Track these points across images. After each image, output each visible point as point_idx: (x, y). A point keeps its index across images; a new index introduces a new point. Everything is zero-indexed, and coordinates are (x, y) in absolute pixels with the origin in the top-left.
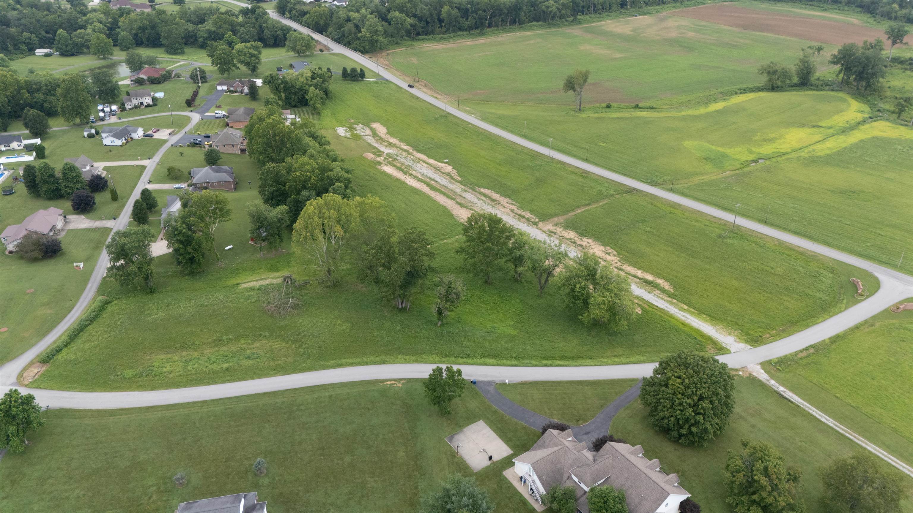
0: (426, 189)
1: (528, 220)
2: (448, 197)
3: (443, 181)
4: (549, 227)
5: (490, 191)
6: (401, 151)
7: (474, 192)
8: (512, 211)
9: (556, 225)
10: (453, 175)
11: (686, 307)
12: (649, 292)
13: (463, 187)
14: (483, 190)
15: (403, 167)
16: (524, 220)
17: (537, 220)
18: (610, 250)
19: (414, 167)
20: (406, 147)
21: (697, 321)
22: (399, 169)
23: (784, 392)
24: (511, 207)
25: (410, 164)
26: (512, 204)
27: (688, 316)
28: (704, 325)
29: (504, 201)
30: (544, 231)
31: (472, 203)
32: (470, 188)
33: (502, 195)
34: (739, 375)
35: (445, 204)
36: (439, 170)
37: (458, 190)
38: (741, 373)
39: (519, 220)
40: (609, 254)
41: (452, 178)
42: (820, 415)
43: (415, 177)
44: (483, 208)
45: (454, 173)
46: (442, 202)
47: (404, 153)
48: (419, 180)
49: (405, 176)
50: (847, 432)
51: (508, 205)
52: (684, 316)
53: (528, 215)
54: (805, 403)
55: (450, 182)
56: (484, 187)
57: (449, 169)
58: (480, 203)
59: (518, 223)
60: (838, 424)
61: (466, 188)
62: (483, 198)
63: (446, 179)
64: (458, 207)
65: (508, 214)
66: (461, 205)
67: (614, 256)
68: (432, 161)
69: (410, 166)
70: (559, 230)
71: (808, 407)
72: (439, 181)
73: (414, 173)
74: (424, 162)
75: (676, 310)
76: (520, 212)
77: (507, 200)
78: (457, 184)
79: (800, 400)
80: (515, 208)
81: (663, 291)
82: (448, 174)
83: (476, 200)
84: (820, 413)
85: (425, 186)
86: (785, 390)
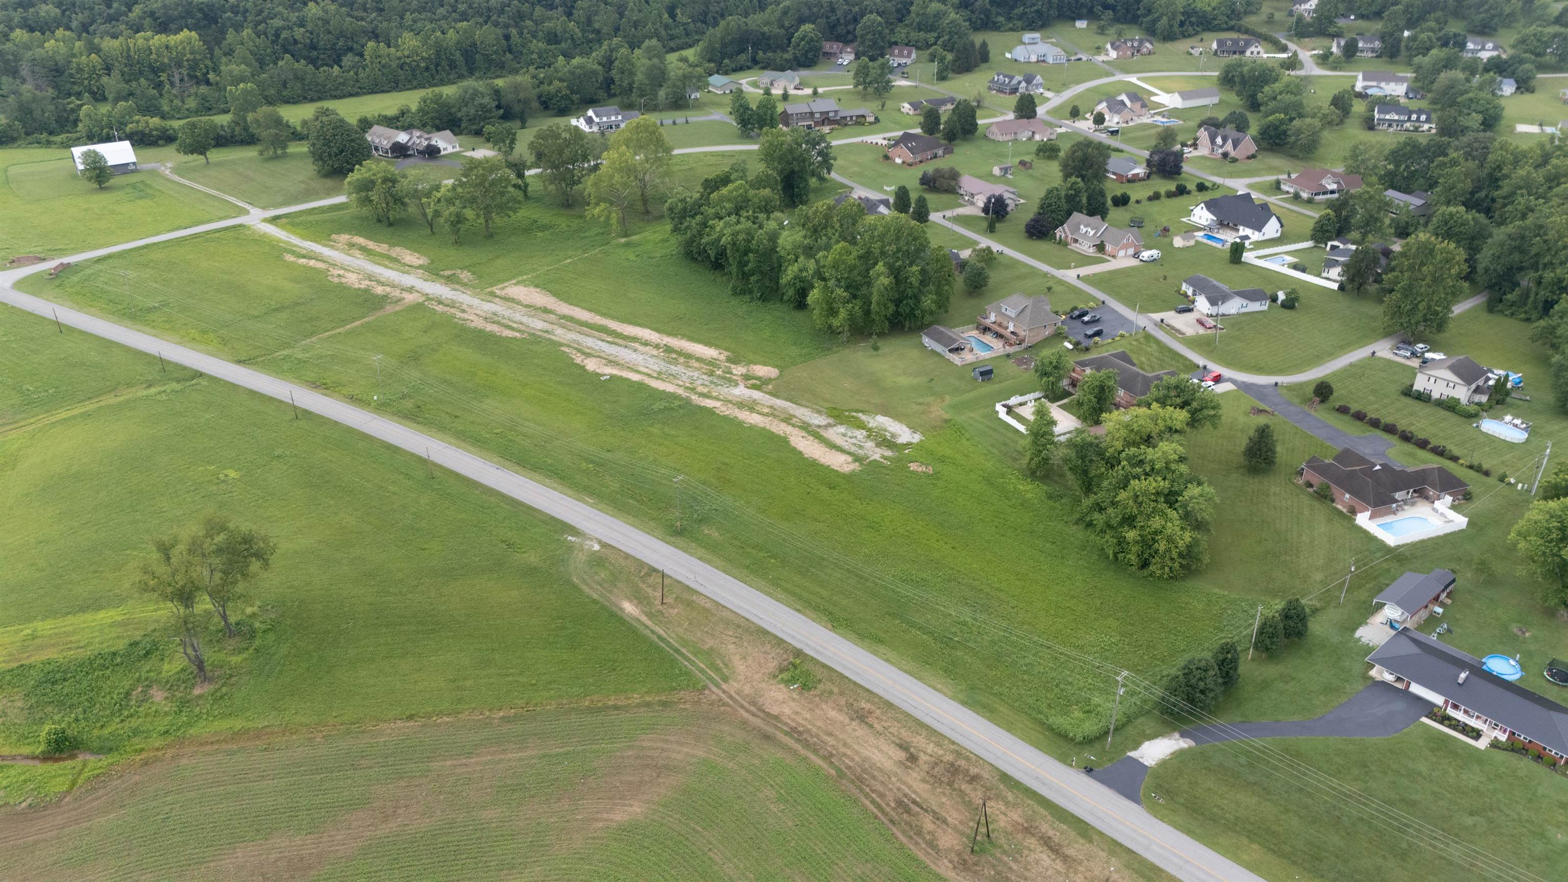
1: (440, 302)
2: (571, 319)
3: (591, 342)
4: (410, 298)
5: (504, 335)
6: (714, 394)
7: (532, 331)
8: (464, 311)
9: (399, 300)
10: (579, 354)
12: (312, 251)
13: (553, 338)
14: (518, 335)
15: (682, 360)
16: (446, 302)
17: (426, 303)
18: (336, 280)
19: (662, 363)
20: (709, 403)
22: (689, 356)
24: (466, 316)
25: (673, 367)
26: (464, 320)
28: (273, 233)
29: (479, 323)
30: (418, 292)
31: (530, 316)
32: (540, 337)
33: (481, 331)
35: (572, 307)
36: (610, 362)
37: (559, 331)
39: (453, 301)
40: (339, 276)
41: (579, 350)
43: (646, 344)
44: (511, 311)
45: (579, 359)
46: (577, 309)
47: (700, 389)
48: (635, 339)
49: (664, 342)
51: (471, 318)
53: (440, 308)
55: (579, 344)
56: (515, 338)
57: (591, 365)
58: (518, 317)
59: (454, 298)
61: (546, 335)
62: (515, 325)
63: (588, 348)
64: (549, 307)
65: (470, 306)
66: (546, 310)
67: (333, 275)
68: (635, 377)
69: (670, 363)
70: (397, 293)
72: (600, 343)
73: (655, 352)
74: (649, 375)
75: (292, 241)
76: (453, 310)
77: (473, 325)
78: (565, 342)
80: (459, 314)
81: (293, 253)
82: (588, 355)
83: (525, 320)
85: (619, 330)
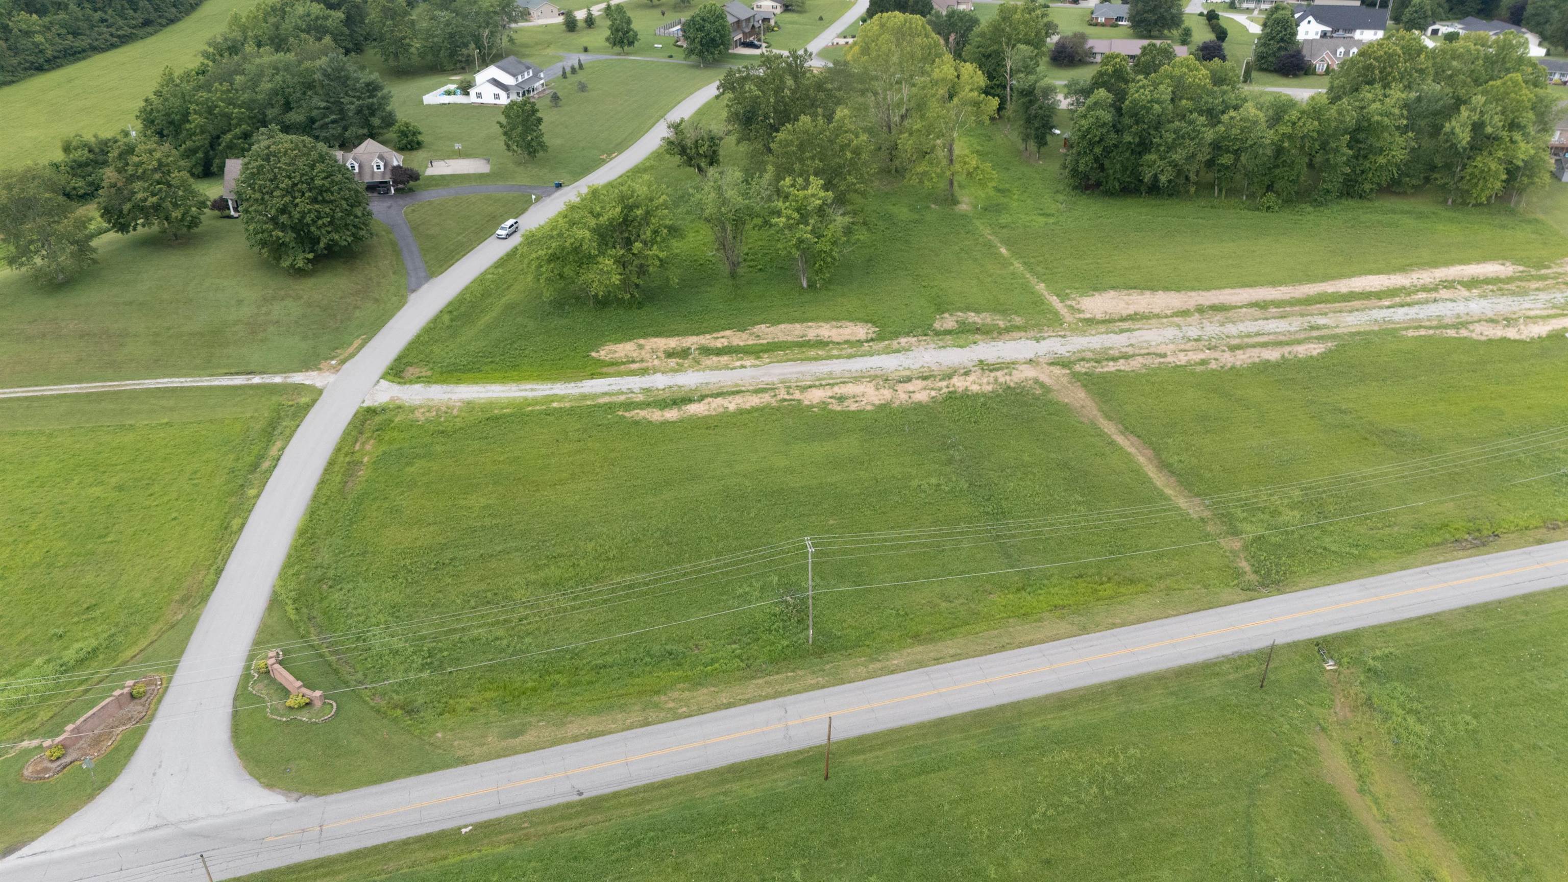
0: (1329, 287)
1: (1088, 360)
2: (1274, 303)
4: (1037, 375)
11: (555, 405)
16: (1093, 357)
17: (1080, 370)
21: (503, 395)
23: (249, 379)
27: (530, 394)
34: (333, 358)
35: (1223, 292)
38: (333, 362)
39: (1094, 351)
42: (172, 382)
43: (1427, 289)
46: (1235, 291)
48: (1401, 290)
49: (1433, 280)
50: (118, 386)
52: (532, 390)
53: (1119, 367)
54: (206, 384)
59: (1077, 347)
60: (138, 387)
65: (1136, 346)
67: (825, 402)
71: (198, 381)
75: (558, 391)
79: (216, 383)
84: (175, 385)
85: (1353, 290)
86: (250, 382)
